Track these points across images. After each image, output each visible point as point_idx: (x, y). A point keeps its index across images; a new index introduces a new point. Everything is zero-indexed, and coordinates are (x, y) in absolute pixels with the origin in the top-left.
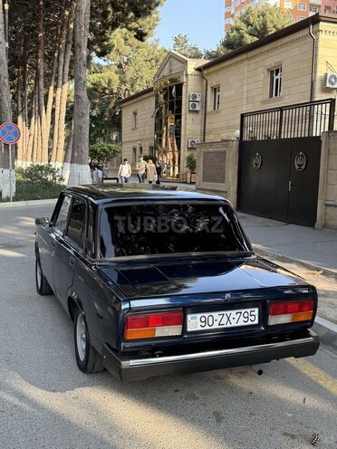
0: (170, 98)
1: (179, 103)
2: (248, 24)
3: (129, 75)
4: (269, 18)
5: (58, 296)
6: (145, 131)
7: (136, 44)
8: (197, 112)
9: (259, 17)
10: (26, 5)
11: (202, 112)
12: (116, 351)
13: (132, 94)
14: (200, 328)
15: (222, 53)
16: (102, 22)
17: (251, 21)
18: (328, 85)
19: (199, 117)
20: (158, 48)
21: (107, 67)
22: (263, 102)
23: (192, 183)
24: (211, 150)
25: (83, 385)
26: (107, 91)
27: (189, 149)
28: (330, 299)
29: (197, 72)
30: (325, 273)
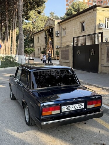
0: (50, 33)
1: (53, 34)
2: (74, 8)
3: (36, 25)
4: (80, 6)
5: (18, 101)
6: (42, 43)
7: (38, 15)
8: (58, 37)
9: (77, 5)
10: (2, 4)
11: (60, 37)
12: (39, 119)
13: (37, 31)
14: (66, 111)
15: (66, 17)
16: (26, 9)
17: (75, 7)
18: (100, 27)
19: (59, 38)
20: (45, 16)
21: (29, 23)
22: (79, 33)
23: (57, 60)
24: (64, 49)
25: (29, 130)
26: (29, 31)
27: (56, 49)
28: (105, 97)
29: (58, 24)
30: (103, 89)
